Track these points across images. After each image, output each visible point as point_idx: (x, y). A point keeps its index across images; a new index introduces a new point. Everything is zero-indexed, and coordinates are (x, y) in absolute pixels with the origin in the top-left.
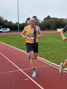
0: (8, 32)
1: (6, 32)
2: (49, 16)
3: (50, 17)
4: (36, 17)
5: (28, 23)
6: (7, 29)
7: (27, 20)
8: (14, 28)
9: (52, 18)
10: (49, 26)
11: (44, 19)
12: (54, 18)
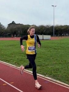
2: (13, 22)
3: (15, 23)
9: (17, 24)
11: (9, 25)
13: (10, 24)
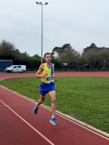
0: (22, 72)
1: (19, 72)
2: (93, 44)
3: (95, 47)
4: (69, 45)
5: (54, 56)
6: (20, 67)
7: (53, 51)
8: (33, 65)
9: (100, 49)
10: (98, 63)
11: (85, 49)
12: (104, 47)
13: (88, 48)
